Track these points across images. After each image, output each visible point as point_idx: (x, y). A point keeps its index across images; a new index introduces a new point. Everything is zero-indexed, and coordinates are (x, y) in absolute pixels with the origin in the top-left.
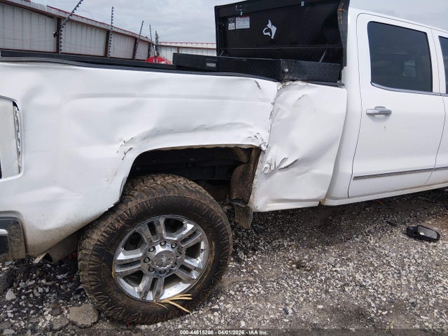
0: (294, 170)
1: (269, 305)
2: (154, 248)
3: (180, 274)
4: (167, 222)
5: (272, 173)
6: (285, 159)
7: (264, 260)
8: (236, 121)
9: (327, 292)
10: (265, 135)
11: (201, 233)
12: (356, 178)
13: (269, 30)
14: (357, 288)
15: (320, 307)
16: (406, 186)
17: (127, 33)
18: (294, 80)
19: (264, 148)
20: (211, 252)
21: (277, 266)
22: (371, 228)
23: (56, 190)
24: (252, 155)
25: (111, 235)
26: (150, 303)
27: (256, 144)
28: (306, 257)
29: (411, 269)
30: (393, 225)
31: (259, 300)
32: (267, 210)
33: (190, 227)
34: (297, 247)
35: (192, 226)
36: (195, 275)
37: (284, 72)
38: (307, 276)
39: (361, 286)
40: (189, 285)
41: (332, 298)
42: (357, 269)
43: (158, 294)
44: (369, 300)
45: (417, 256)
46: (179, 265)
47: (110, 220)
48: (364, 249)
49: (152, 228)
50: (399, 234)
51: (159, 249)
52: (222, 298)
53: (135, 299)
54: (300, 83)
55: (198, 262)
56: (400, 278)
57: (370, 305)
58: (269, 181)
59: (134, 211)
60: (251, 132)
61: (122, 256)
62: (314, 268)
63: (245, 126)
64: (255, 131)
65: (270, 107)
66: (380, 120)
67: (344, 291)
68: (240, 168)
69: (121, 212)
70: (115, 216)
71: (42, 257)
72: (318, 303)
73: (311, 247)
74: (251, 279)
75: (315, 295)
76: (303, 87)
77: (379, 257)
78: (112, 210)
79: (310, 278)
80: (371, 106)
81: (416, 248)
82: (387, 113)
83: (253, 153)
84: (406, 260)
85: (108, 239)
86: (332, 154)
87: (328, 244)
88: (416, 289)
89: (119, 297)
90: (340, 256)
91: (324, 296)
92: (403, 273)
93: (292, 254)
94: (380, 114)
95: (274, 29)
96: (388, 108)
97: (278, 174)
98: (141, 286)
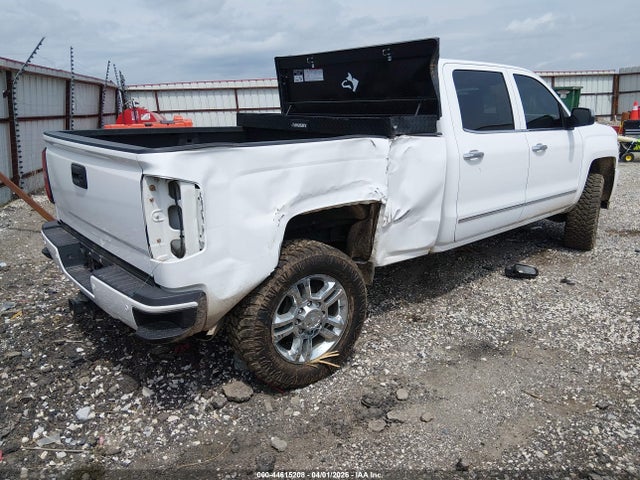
0: (406, 220)
1: (403, 354)
2: (302, 309)
3: (326, 333)
4: (312, 282)
5: (389, 225)
6: (398, 211)
7: (379, 321)
8: (358, 180)
9: (450, 335)
10: (383, 189)
11: (341, 291)
12: (460, 221)
13: (350, 83)
14: (476, 327)
15: (449, 347)
16: (500, 225)
17: (90, 80)
18: (399, 135)
19: (384, 201)
20: (350, 308)
21: (395, 323)
22: (470, 275)
23: (229, 261)
24: (372, 209)
25: (272, 298)
26: (302, 364)
27: (377, 199)
28: (419, 311)
29: (519, 304)
30: (490, 269)
31: (393, 352)
32: (385, 264)
33: (331, 285)
34: (405, 304)
35: (333, 284)
36: (337, 332)
37: (393, 129)
38: (426, 326)
39: (479, 325)
40: (333, 343)
41: (456, 338)
42: (470, 312)
43: (309, 355)
44: (490, 335)
45: (521, 293)
46: (324, 324)
47: (270, 285)
48: (470, 295)
49: (301, 288)
50: (498, 276)
51: (307, 309)
52: (357, 357)
53: (291, 363)
54: (404, 137)
55: (338, 318)
56: (511, 313)
57: (491, 339)
58: (386, 234)
59: (289, 273)
60: (371, 188)
61: (278, 320)
62: (430, 319)
63: (365, 183)
64: (374, 187)
65: (385, 163)
66: (475, 163)
67: (465, 331)
68: (357, 226)
69: (278, 277)
70: (273, 281)
71: (214, 329)
72: (445, 345)
73: (420, 301)
74: (376, 337)
75: (440, 339)
76: (408, 140)
77: (486, 299)
78: (273, 275)
79: (429, 327)
80: (467, 151)
81: (518, 286)
82: (480, 156)
83: (373, 208)
84: (512, 298)
85: (270, 303)
86: (439, 199)
87: (434, 297)
88: (528, 319)
89: (278, 361)
90: (450, 304)
91: (448, 338)
92: (513, 308)
93: (403, 310)
94: (475, 156)
95: (355, 83)
96: (480, 151)
97: (393, 226)
98: (294, 349)
